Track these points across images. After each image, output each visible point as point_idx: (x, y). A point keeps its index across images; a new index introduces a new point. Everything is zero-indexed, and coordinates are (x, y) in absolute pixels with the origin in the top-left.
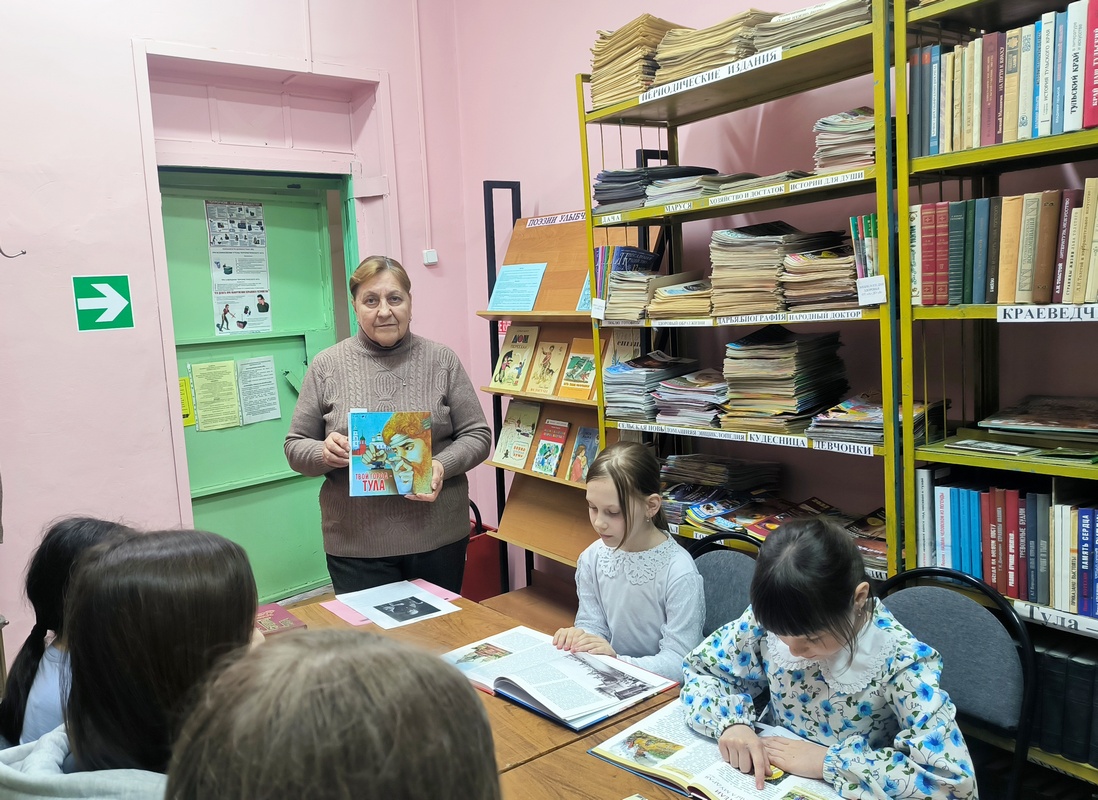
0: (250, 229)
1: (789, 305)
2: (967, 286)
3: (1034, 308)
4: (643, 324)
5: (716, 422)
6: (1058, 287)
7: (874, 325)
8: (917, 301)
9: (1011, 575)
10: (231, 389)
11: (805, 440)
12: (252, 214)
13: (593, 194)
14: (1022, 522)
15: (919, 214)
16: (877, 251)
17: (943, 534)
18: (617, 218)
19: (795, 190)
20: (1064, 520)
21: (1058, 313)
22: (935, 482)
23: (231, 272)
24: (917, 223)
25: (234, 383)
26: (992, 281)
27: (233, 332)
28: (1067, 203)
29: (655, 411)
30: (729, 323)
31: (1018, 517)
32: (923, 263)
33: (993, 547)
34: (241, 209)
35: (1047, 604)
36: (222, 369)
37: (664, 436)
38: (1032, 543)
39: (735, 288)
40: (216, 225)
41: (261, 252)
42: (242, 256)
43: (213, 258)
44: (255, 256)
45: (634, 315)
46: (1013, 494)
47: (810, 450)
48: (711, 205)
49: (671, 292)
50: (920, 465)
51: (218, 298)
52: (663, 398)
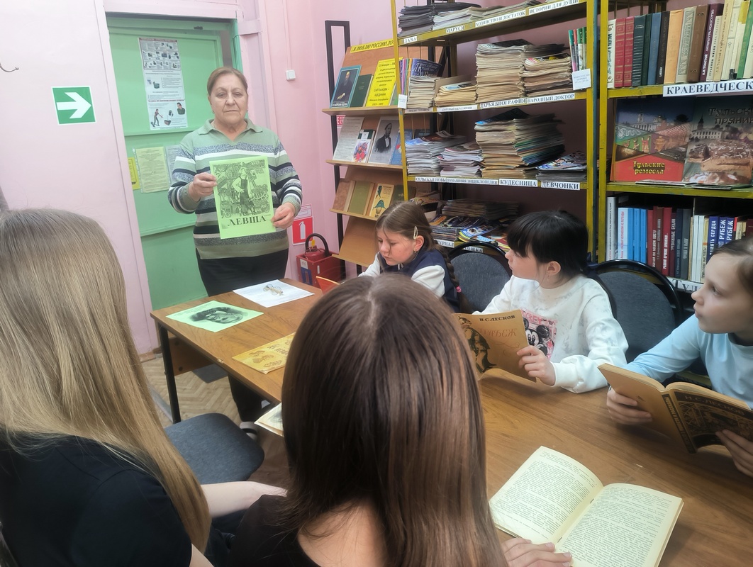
0: (170, 57)
1: (528, 93)
2: (644, 74)
3: (687, 86)
4: (432, 110)
5: (479, 174)
6: (704, 71)
7: (583, 103)
8: (611, 85)
9: (665, 261)
10: (163, 165)
11: (536, 181)
12: (171, 47)
13: (398, 23)
14: (673, 228)
15: (614, 26)
16: (586, 52)
17: (622, 238)
18: (414, 39)
19: (533, 13)
20: (700, 225)
21: (703, 88)
22: (618, 205)
23: (158, 87)
24: (613, 32)
25: (164, 162)
26: (661, 69)
27: (162, 127)
28: (712, 13)
29: (440, 168)
30: (488, 107)
31: (671, 224)
32: (616, 59)
33: (654, 245)
34: (163, 44)
35: (687, 279)
36: (156, 152)
37: (446, 185)
38: (679, 240)
39: (491, 83)
40: (147, 55)
41: (178, 74)
42: (165, 76)
43: (146, 77)
44: (174, 76)
45: (426, 104)
46: (668, 210)
47: (539, 188)
48: (476, 27)
49: (450, 88)
50: (610, 194)
51: (151, 105)
52: (446, 159)
